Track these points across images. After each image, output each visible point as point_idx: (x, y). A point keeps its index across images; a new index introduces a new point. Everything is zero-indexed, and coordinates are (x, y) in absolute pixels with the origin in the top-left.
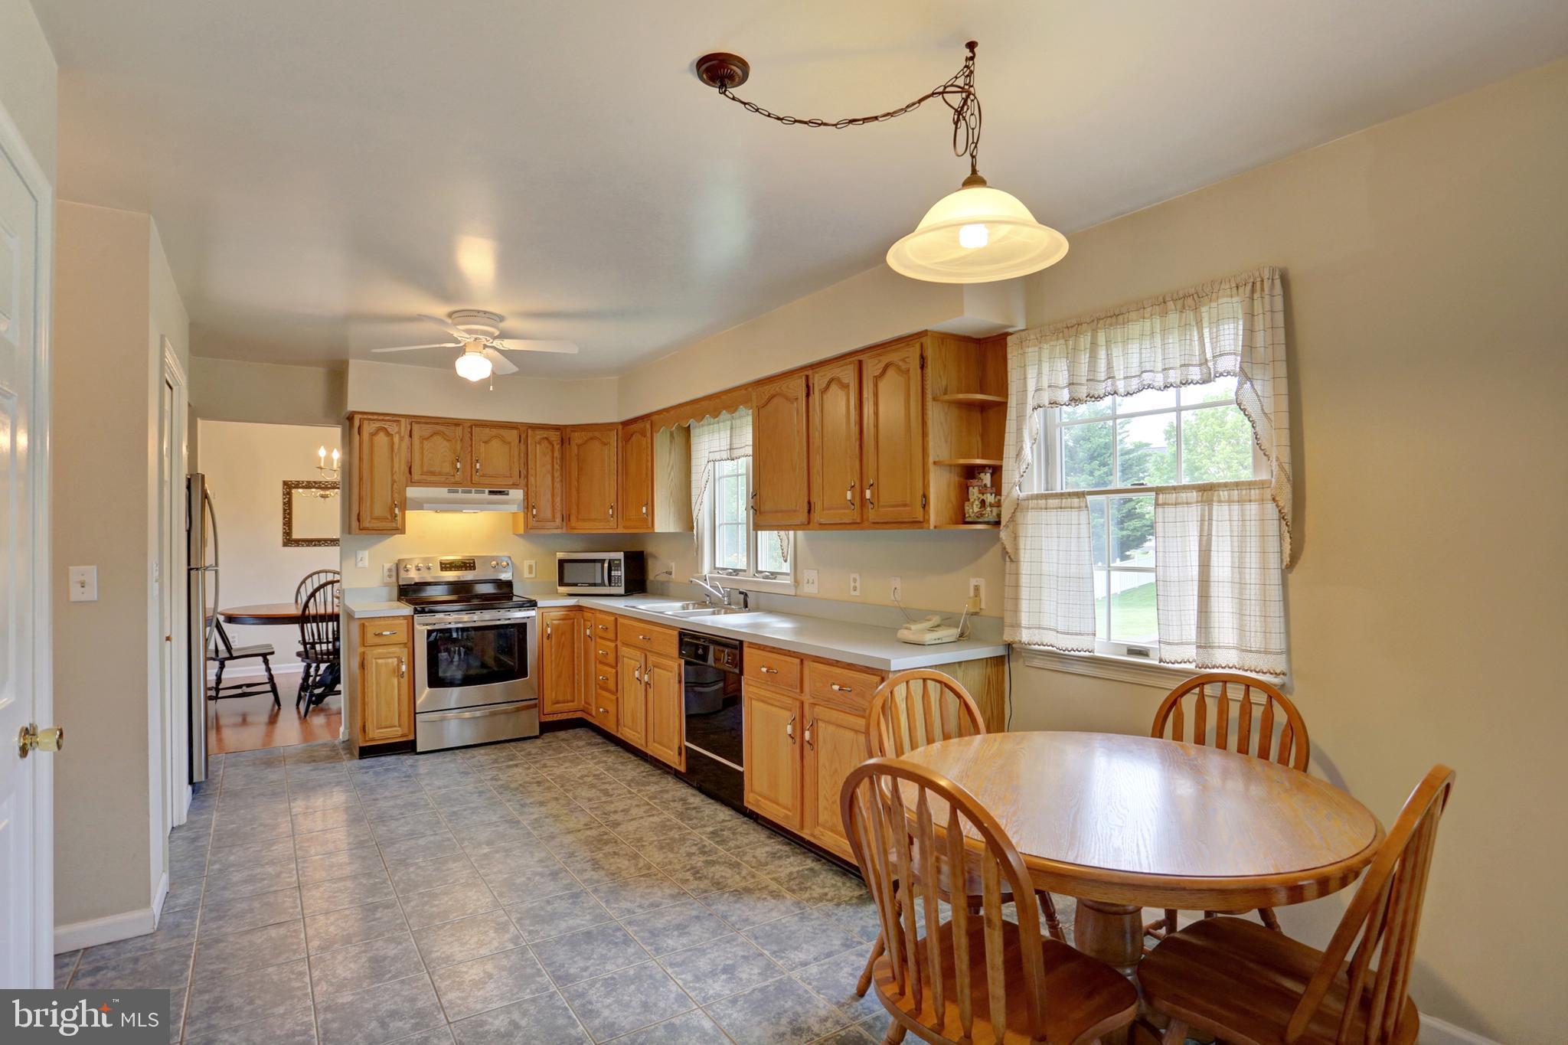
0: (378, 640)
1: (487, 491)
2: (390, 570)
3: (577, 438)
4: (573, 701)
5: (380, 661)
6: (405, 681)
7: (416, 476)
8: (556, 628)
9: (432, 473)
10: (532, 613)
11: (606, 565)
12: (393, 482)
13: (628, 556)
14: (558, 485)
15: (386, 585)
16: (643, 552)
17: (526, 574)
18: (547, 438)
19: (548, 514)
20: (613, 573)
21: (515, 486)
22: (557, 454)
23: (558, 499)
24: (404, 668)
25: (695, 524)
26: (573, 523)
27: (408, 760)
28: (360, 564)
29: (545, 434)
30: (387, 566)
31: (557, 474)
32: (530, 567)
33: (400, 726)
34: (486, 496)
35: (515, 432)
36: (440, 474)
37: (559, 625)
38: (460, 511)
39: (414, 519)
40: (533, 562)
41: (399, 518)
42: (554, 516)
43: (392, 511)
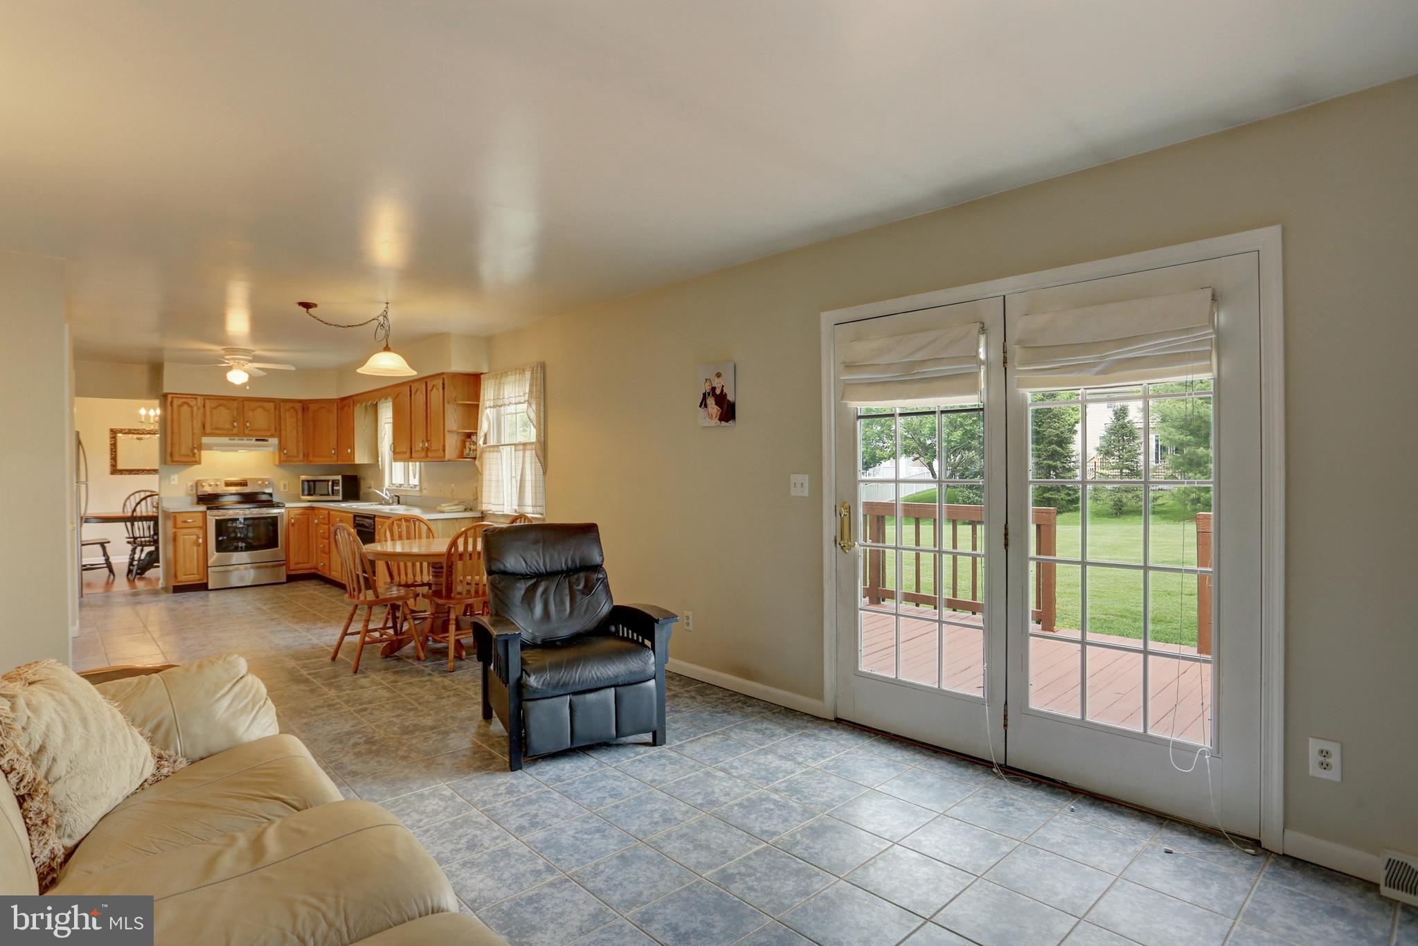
0: (184, 525)
1: (254, 439)
2: (192, 486)
3: (312, 407)
4: (308, 563)
5: (186, 537)
6: (201, 548)
7: (208, 430)
8: (297, 520)
9: (218, 429)
10: (282, 510)
11: (330, 483)
12: (193, 434)
13: (344, 477)
14: (301, 435)
15: (190, 495)
16: (356, 476)
17: (282, 489)
18: (293, 408)
19: (294, 453)
20: (335, 488)
21: (272, 436)
22: (300, 417)
23: (301, 444)
24: (200, 541)
25: (380, 459)
26: (311, 458)
27: (202, 593)
28: (172, 483)
29: (292, 405)
30: (190, 484)
31: (300, 429)
32: (285, 485)
33: (198, 574)
34: (253, 442)
35: (272, 404)
36: (223, 429)
37: (299, 518)
38: (237, 451)
39: (205, 455)
40: (287, 483)
41: (197, 455)
42: (298, 452)
43: (192, 451)
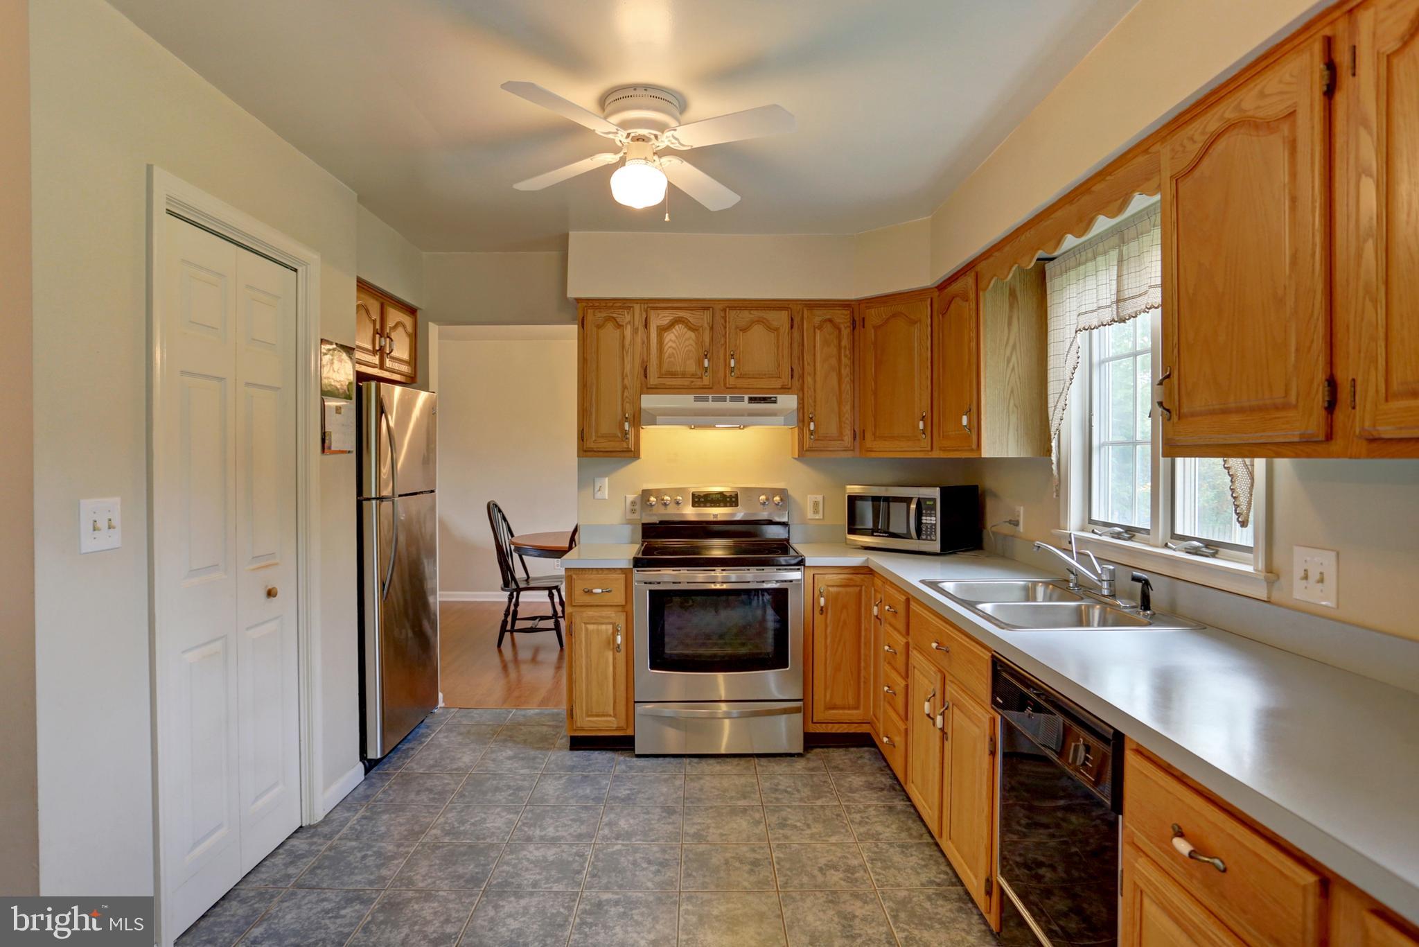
0: (587, 599)
1: (746, 397)
2: (633, 503)
3: (874, 316)
4: (857, 708)
5: (591, 627)
6: (621, 656)
7: (653, 380)
8: (833, 599)
9: (673, 374)
10: (796, 575)
11: (913, 506)
12: (624, 388)
13: (945, 492)
14: (847, 387)
15: (629, 522)
16: (976, 487)
17: (810, 514)
18: (830, 321)
19: (833, 430)
20: (925, 520)
21: (785, 390)
22: (845, 342)
23: (847, 408)
24: (619, 639)
25: (1054, 444)
26: (869, 442)
27: (624, 763)
28: (598, 495)
29: (828, 314)
30: (631, 497)
31: (845, 371)
32: (816, 504)
33: (615, 716)
34: (745, 405)
35: (784, 315)
36: (684, 375)
37: (838, 593)
38: (711, 426)
39: (653, 438)
40: (820, 498)
41: (631, 436)
42: (840, 429)
43: (621, 427)
